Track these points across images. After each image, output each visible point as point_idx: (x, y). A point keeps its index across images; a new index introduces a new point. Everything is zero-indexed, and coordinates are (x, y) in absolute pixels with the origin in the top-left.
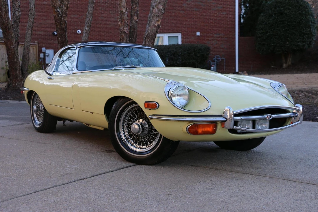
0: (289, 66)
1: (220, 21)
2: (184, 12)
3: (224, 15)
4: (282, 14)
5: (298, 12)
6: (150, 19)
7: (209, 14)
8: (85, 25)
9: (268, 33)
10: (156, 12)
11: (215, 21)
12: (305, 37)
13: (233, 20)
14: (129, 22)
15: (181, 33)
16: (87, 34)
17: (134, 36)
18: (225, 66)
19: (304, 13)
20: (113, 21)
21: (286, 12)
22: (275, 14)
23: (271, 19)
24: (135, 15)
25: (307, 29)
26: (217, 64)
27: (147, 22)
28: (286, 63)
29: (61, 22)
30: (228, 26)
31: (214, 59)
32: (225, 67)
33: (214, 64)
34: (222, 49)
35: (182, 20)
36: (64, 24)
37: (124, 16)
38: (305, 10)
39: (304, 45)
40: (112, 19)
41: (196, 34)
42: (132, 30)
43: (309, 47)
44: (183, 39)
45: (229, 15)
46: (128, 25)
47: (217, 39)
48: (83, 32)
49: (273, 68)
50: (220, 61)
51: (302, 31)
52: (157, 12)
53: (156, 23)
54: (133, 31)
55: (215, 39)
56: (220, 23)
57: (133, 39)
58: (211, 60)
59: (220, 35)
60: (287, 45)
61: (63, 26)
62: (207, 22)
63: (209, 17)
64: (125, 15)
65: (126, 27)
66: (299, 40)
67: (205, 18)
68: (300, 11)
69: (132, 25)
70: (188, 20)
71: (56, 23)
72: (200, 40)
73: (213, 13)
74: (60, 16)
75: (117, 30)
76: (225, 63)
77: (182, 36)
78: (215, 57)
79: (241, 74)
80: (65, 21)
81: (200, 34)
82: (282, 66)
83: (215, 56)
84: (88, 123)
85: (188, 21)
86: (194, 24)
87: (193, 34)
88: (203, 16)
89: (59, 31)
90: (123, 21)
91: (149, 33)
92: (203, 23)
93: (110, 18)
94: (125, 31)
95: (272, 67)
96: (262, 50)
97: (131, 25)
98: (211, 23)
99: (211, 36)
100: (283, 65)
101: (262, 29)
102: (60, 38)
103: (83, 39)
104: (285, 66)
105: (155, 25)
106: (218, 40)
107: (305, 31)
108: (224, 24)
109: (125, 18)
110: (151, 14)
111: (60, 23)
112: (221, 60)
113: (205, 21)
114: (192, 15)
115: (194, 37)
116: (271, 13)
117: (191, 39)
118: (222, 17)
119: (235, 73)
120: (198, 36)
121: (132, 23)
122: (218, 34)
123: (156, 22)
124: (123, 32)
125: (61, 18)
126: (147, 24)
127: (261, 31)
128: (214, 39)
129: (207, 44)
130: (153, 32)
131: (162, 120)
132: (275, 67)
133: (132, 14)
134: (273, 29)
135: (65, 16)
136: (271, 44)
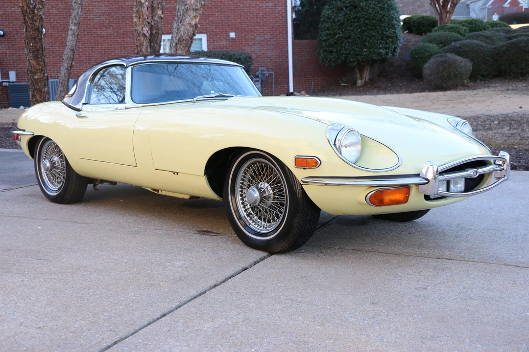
0: (366, 83)
1: (265, 16)
2: (210, 2)
3: (271, 7)
4: (355, 7)
5: (378, 5)
6: (179, 14)
7: (248, 4)
8: (71, 22)
9: (338, 36)
10: (192, 3)
11: (257, 16)
12: (388, 41)
13: (284, 14)
14: (150, 18)
15: (206, 33)
16: (74, 37)
17: (157, 40)
18: (273, 84)
19: (386, 6)
20: (98, 14)
21: (361, 4)
22: (346, 7)
23: (340, 15)
24: (159, 7)
25: (391, 29)
26: (262, 81)
27: (175, 18)
28: (361, 79)
29: (33, 16)
30: (276, 24)
31: (257, 73)
32: (274, 86)
33: (258, 81)
34: (268, 59)
35: (207, 13)
36: (38, 21)
37: (143, 10)
38: (387, 3)
39: (387, 54)
40: (97, 11)
41: (229, 36)
42: (154, 32)
43: (393, 55)
44: (210, 42)
45: (277, 7)
46: (149, 23)
47: (261, 43)
48: (68, 34)
49: (344, 86)
50: (267, 77)
51: (385, 33)
52: (194, 3)
53: (192, 21)
54: (156, 33)
55: (258, 43)
56: (265, 20)
57: (155, 45)
58: (253, 75)
59: (266, 38)
60: (365, 53)
61: (37, 24)
62: (246, 17)
63: (248, 10)
64: (145, 7)
65: (145, 26)
66: (381, 46)
67: (241, 12)
68: (381, 4)
69: (154, 24)
70: (215, 14)
71: (25, 19)
72: (235, 44)
73: (254, 4)
74: (31, 6)
75: (105, 29)
76: (273, 80)
77: (207, 38)
78: (258, 71)
79: (298, 96)
80: (40, 15)
81: (236, 35)
82: (355, 83)
83: (259, 68)
84: (156, 187)
85: (217, 15)
86: (226, 21)
87: (225, 35)
88: (239, 8)
89: (30, 32)
90: (141, 17)
91: (181, 36)
92: (239, 20)
93: (93, 9)
94: (145, 32)
95: (343, 84)
96: (328, 60)
97: (152, 24)
98: (252, 19)
99: (252, 39)
100: (357, 82)
101: (328, 29)
102: (32, 43)
103: (67, 45)
104: (360, 83)
105: (191, 24)
106: (263, 44)
107: (388, 33)
108: (271, 21)
109: (144, 13)
110: (180, 6)
111: (33, 18)
112: (267, 75)
113: (242, 16)
114: (222, 7)
115: (226, 40)
116: (340, 5)
117: (222, 43)
118: (267, 10)
119: (289, 94)
120: (233, 39)
121: (154, 20)
122: (262, 35)
123: (193, 19)
124: (141, 34)
125: (34, 11)
126: (174, 21)
127: (327, 31)
128: (256, 43)
129: (247, 51)
130: (188, 34)
131: (326, 184)
132: (346, 85)
133: (154, 6)
134: (344, 30)
135: (40, 7)
136: (342, 51)
